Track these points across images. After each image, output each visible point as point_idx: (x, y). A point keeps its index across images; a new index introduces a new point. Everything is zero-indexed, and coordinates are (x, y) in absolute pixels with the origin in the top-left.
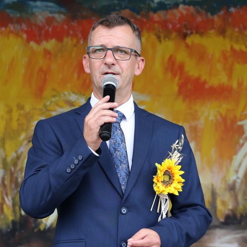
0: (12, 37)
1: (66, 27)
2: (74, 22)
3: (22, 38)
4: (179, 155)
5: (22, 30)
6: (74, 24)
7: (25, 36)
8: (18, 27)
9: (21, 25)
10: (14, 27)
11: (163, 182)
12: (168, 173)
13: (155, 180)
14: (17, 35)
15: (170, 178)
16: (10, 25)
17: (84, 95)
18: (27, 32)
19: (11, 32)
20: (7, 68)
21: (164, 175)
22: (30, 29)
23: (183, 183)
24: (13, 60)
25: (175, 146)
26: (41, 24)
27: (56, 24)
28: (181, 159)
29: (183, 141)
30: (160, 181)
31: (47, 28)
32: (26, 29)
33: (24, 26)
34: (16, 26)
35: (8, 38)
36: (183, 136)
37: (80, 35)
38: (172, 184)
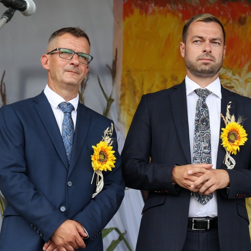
0: (169, 16)
1: (217, 8)
2: (225, 4)
3: (178, 17)
4: (110, 139)
5: (178, 10)
6: (225, 5)
7: (180, 15)
8: (174, 7)
9: (178, 6)
10: (171, 7)
11: (100, 160)
12: (103, 153)
13: (93, 159)
14: (174, 14)
15: (104, 157)
16: (168, 5)
17: (231, 69)
18: (182, 12)
19: (169, 11)
20: (164, 42)
21: (99, 154)
22: (185, 9)
23: (115, 160)
24: (169, 36)
25: (106, 132)
26: (195, 5)
27: (208, 5)
28: (112, 142)
29: (112, 128)
30: (96, 159)
31: (200, 8)
32: (182, 9)
33: (180, 6)
34: (173, 6)
35: (166, 16)
36: (112, 124)
37: (230, 16)
38: (106, 161)
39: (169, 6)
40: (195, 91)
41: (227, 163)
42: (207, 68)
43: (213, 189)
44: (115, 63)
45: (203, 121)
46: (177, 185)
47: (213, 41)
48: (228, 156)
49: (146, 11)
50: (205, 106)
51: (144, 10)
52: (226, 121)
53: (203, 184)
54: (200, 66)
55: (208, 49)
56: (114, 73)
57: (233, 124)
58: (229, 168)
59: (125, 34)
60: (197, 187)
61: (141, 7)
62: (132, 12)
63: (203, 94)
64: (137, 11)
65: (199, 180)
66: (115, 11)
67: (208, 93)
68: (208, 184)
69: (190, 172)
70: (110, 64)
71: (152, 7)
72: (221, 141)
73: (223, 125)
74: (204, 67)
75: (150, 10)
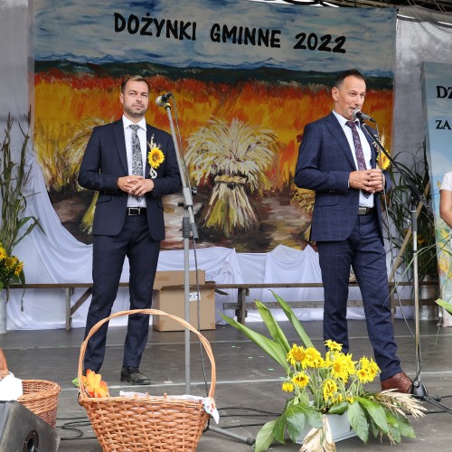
0: (64, 85)
1: (94, 81)
3: (70, 86)
5: (70, 82)
6: (99, 80)
8: (67, 80)
9: (69, 79)
18: (72, 83)
19: (64, 82)
20: (61, 102)
22: (74, 81)
24: (65, 97)
26: (81, 79)
27: (89, 79)
31: (84, 81)
32: (72, 81)
35: (62, 85)
39: (64, 79)
40: (130, 126)
41: (151, 174)
42: (139, 112)
43: (144, 192)
44: (29, 114)
45: (137, 147)
46: (120, 190)
47: (143, 94)
48: (152, 169)
49: (49, 81)
50: (137, 136)
51: (48, 81)
52: (151, 147)
53: (137, 189)
54: (134, 110)
55: (140, 100)
56: (29, 120)
57: (155, 149)
58: (153, 177)
59: (36, 95)
60: (134, 192)
61: (46, 79)
62: (40, 82)
63: (135, 128)
64: (43, 81)
65: (134, 187)
66: (29, 81)
67: (138, 127)
68: (140, 189)
69: (129, 181)
70: (27, 114)
71: (53, 79)
72: (147, 160)
73: (149, 150)
74: (136, 111)
75: (52, 81)
